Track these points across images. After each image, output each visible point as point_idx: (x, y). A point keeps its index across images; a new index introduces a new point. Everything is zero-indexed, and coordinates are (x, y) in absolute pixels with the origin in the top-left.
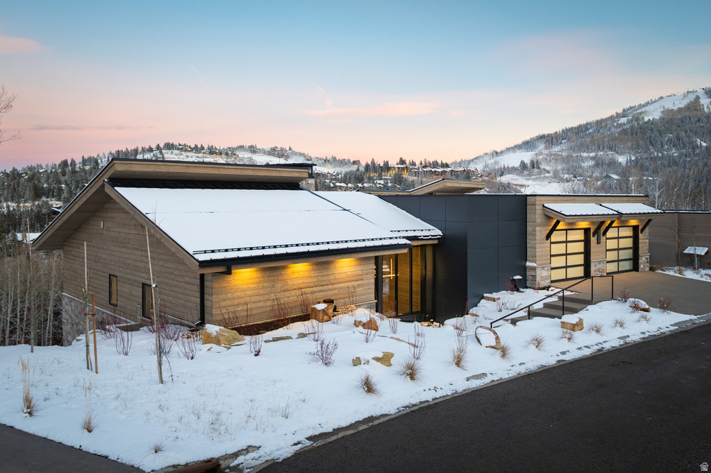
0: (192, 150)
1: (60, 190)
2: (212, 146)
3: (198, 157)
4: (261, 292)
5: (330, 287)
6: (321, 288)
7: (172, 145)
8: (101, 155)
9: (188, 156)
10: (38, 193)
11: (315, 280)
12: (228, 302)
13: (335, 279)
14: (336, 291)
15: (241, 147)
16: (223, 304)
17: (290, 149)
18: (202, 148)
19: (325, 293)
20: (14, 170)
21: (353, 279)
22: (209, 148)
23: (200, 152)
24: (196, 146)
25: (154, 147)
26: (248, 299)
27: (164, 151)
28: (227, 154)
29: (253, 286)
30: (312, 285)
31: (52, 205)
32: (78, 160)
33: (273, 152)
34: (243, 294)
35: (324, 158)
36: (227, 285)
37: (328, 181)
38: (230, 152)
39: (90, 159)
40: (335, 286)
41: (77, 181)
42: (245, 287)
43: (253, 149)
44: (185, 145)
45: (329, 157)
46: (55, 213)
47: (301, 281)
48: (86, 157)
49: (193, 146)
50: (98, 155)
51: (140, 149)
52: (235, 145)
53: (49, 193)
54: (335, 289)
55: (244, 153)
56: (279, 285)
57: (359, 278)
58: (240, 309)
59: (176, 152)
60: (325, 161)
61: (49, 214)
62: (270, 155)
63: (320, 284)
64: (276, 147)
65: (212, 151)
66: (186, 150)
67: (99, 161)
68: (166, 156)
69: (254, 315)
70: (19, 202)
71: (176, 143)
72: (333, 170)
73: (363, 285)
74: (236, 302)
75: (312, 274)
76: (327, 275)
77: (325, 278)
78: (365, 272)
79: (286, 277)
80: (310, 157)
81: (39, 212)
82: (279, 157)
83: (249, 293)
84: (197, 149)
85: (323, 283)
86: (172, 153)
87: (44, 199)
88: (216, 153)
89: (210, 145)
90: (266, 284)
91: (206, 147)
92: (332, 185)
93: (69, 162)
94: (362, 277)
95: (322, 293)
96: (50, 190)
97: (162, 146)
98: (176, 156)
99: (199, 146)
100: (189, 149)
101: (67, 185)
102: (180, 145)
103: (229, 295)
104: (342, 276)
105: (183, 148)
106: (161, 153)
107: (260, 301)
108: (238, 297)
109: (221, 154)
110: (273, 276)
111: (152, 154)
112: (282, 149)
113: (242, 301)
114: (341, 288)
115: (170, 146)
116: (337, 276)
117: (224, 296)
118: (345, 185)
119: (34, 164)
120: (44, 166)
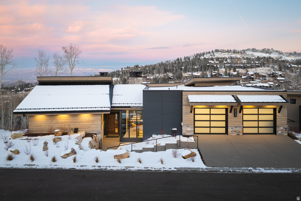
0: (226, 52)
1: (173, 69)
2: (235, 50)
3: (229, 55)
4: (47, 123)
5: (78, 124)
6: (73, 124)
7: (218, 50)
8: (191, 56)
9: (224, 55)
10: (166, 71)
11: (71, 120)
12: (34, 125)
13: (80, 121)
14: (81, 125)
15: (248, 50)
16: (32, 125)
17: (272, 49)
18: (231, 51)
19: (75, 126)
20: (162, 62)
21: (89, 121)
22: (233, 51)
23: (230, 53)
24: (228, 50)
25: (211, 51)
26: (42, 125)
27: (214, 53)
28: (241, 53)
29: (44, 120)
30: (69, 122)
31: (169, 75)
32: (183, 58)
33: (263, 51)
34: (40, 123)
35: (290, 53)
36: (34, 119)
37: (288, 64)
38: (243, 52)
39: (187, 57)
40: (80, 123)
41: (179, 66)
42: (41, 121)
43: (254, 50)
44: (223, 50)
45: (292, 52)
46: (170, 78)
47: (64, 121)
48: (185, 57)
49: (226, 50)
50: (190, 56)
51: (205, 53)
52: (246, 49)
53: (169, 71)
54: (80, 125)
55: (249, 52)
56: (54, 121)
57: (93, 121)
58: (39, 127)
59: (219, 53)
60: (290, 54)
61: (168, 79)
62: (261, 52)
63: (73, 122)
64: (265, 49)
65: (235, 52)
66: (224, 52)
67: (190, 58)
68: (215, 55)
69: (44, 130)
70: (159, 74)
71: (220, 49)
72: (295, 58)
73: (95, 124)
74: (37, 125)
75: (69, 118)
76: (76, 119)
77: (75, 120)
78: (96, 119)
79: (57, 119)
80: (282, 52)
81: (165, 78)
82: (266, 53)
83: (42, 123)
84: (228, 51)
85: (74, 122)
86: (218, 53)
87: (168, 73)
88: (236, 53)
89: (234, 49)
90: (49, 121)
91: (232, 50)
92: (289, 66)
93: (180, 59)
94: (94, 121)
95: (74, 126)
96: (170, 70)
97: (214, 51)
98: (219, 55)
99: (229, 50)
100: (225, 52)
101: (175, 68)
102: (221, 50)
103: (35, 123)
104: (84, 120)
105: (223, 51)
106: (213, 54)
107: (46, 126)
108: (38, 124)
109: (238, 53)
110: (52, 118)
111: (210, 54)
112: (268, 49)
113: (40, 125)
114: (83, 124)
115: (217, 51)
116: (81, 120)
117: (33, 123)
118: (297, 66)
119: (168, 60)
120: (171, 61)
